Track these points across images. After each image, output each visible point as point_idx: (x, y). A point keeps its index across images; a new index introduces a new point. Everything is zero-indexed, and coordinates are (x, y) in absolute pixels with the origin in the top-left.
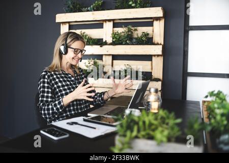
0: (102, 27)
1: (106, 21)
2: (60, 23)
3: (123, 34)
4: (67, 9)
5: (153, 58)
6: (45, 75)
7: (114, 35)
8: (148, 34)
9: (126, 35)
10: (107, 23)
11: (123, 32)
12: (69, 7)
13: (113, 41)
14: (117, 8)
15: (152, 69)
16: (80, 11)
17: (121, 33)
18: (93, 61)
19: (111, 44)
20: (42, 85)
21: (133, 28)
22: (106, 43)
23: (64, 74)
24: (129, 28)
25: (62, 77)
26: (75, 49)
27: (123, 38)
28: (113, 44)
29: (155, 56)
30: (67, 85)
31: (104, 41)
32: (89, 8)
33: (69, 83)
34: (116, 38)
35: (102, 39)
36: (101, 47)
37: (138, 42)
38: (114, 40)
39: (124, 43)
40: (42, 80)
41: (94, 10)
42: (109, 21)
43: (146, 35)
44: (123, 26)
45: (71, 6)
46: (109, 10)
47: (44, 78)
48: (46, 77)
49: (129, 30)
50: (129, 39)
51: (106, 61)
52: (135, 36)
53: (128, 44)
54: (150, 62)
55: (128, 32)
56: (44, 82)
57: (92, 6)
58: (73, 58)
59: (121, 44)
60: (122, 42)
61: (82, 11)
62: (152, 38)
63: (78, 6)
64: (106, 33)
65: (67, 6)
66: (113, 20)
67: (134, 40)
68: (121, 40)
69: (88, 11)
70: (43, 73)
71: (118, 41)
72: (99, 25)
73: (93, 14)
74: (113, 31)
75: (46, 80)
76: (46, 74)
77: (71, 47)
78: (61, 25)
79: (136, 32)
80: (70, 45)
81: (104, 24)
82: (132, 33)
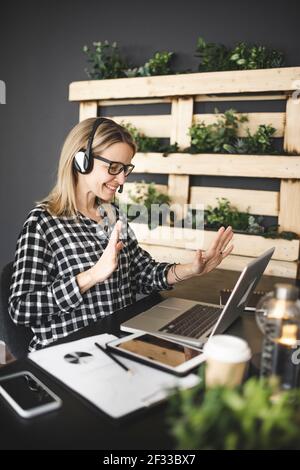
0: (169, 113)
1: (177, 98)
2: (78, 103)
3: (214, 129)
4: (93, 71)
5: (283, 185)
6: (34, 223)
7: (196, 131)
8: (273, 130)
9: (222, 131)
10: (181, 102)
11: (215, 125)
12: (97, 67)
13: (192, 145)
14: (202, 69)
15: (279, 210)
16: (121, 75)
17: (210, 126)
18: (147, 186)
19: (187, 151)
20: (26, 247)
21: (237, 115)
22: (176, 149)
23: (81, 221)
24: (228, 116)
25: (77, 230)
26: (111, 163)
27: (214, 137)
28: (193, 150)
29: (286, 180)
30: (89, 249)
31: (172, 143)
32: (141, 70)
33: (93, 244)
34: (199, 137)
35: (169, 139)
36: (165, 156)
37: (249, 148)
38: (195, 142)
39: (216, 149)
40: (27, 236)
41: (153, 74)
42: (185, 97)
43: (268, 132)
44: (216, 110)
45: (102, 66)
46: (184, 73)
47: (33, 229)
48: (39, 227)
49: (230, 120)
50: (228, 141)
51: (175, 188)
52: (243, 133)
53: (227, 152)
54: (275, 194)
55: (227, 123)
56: (32, 241)
57: (147, 65)
58: (104, 184)
59: (210, 151)
60: (213, 148)
61: (126, 77)
62: (282, 138)
63: (117, 65)
64: (178, 125)
65: (94, 64)
66: (194, 97)
67: (240, 144)
68: (209, 143)
69: (138, 75)
70: (32, 218)
71: (203, 144)
72: (161, 106)
73: (149, 82)
74: (193, 121)
75: (37, 236)
76: (39, 221)
77: (103, 156)
78: (82, 106)
79: (245, 125)
80: (100, 152)
81: (174, 105)
82: (236, 126)
